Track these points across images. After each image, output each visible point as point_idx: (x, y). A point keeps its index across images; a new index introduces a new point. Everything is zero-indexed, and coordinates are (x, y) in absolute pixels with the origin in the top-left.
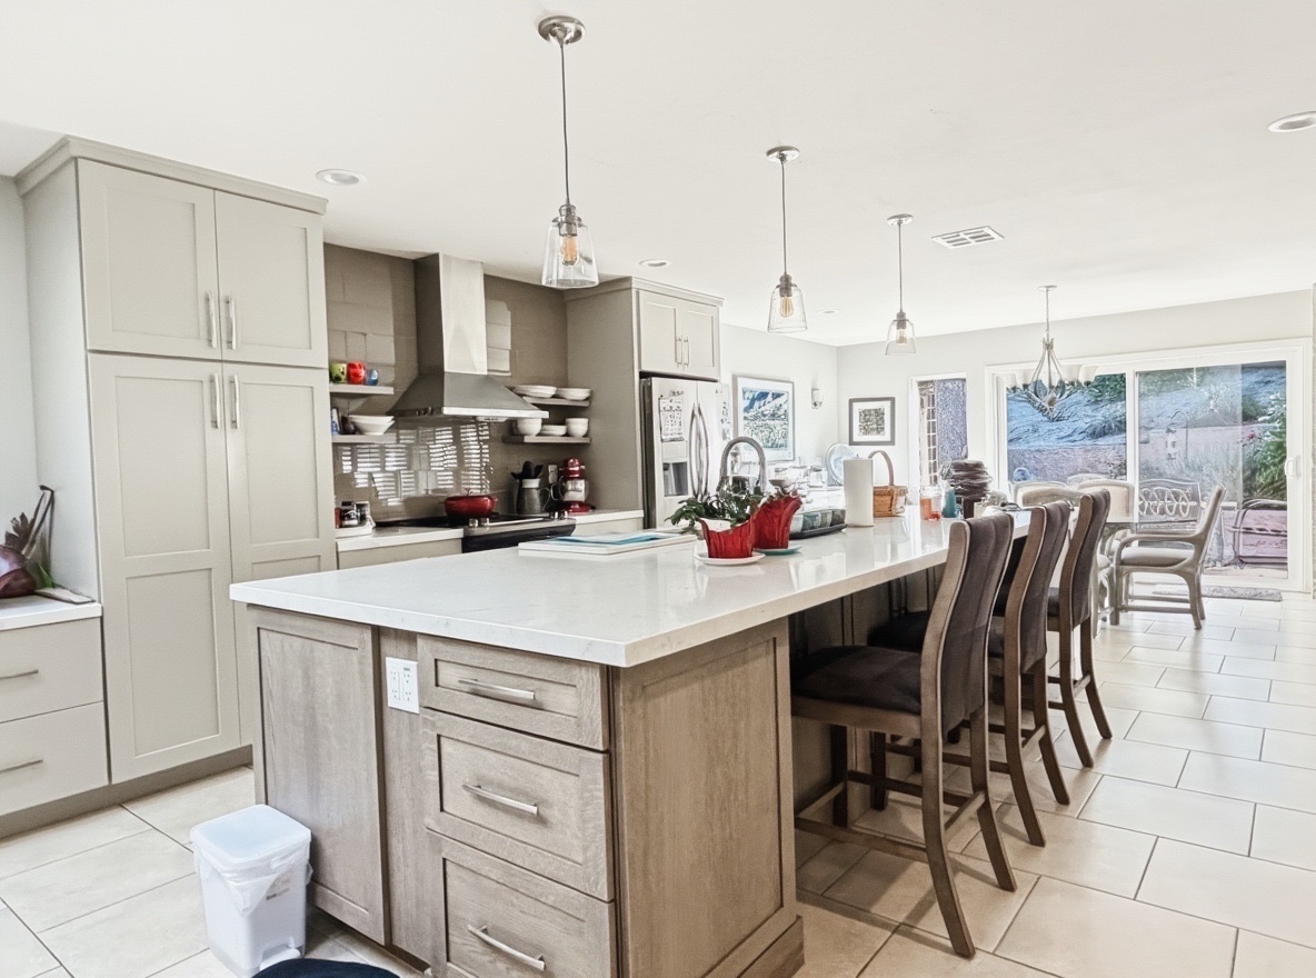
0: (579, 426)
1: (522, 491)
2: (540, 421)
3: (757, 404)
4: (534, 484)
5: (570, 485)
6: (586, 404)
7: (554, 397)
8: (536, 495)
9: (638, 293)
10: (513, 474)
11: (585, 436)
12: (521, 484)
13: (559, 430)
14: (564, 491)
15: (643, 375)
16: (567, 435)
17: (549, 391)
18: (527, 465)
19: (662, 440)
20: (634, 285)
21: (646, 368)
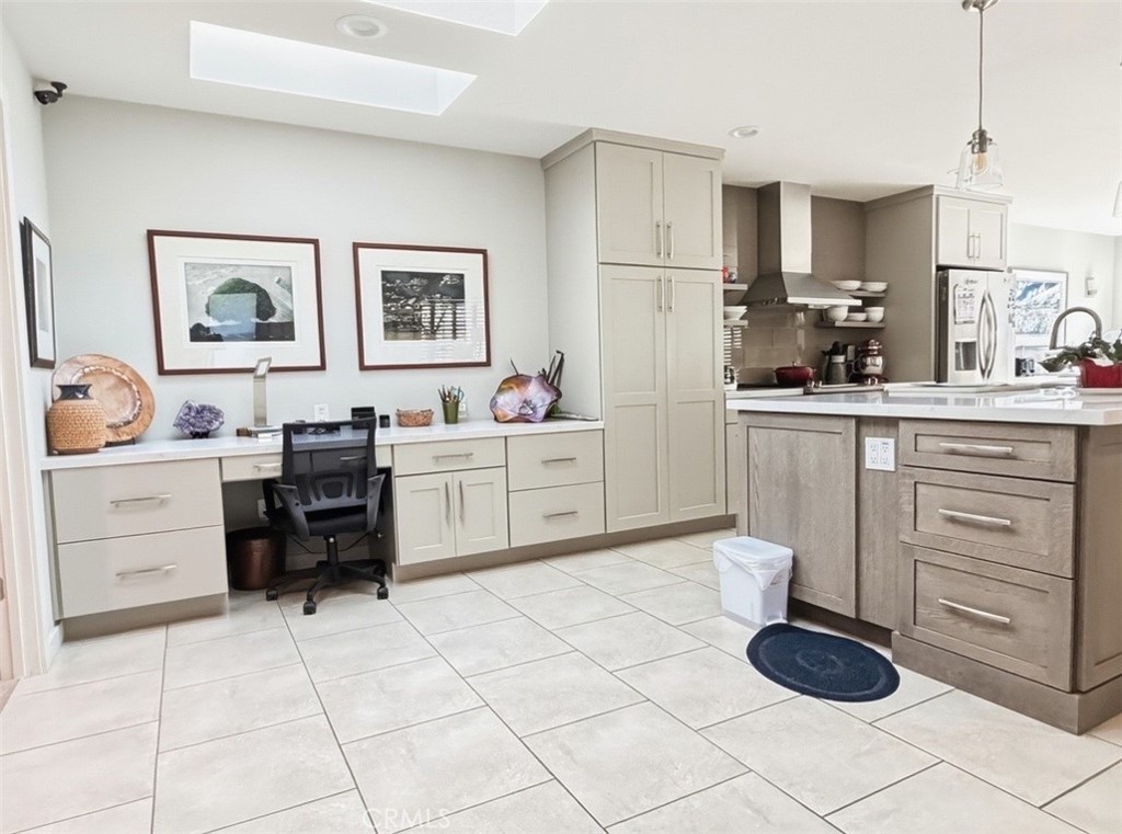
0: (877, 313)
1: (831, 365)
2: (846, 309)
3: (1030, 294)
4: (841, 359)
5: (869, 360)
6: (883, 295)
7: (859, 290)
8: (842, 368)
9: (938, 199)
10: (823, 352)
11: (881, 321)
12: (830, 359)
13: (861, 316)
14: (864, 365)
15: (940, 268)
16: (867, 320)
17: (855, 284)
18: (835, 344)
19: (955, 323)
20: (935, 193)
21: (941, 262)
